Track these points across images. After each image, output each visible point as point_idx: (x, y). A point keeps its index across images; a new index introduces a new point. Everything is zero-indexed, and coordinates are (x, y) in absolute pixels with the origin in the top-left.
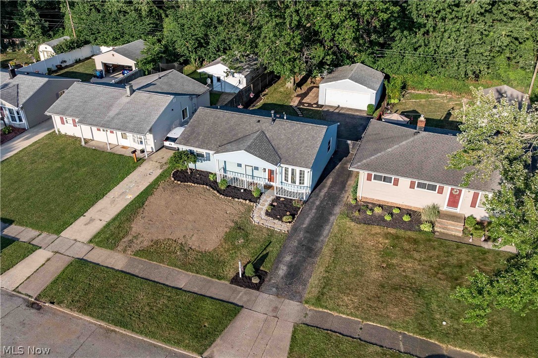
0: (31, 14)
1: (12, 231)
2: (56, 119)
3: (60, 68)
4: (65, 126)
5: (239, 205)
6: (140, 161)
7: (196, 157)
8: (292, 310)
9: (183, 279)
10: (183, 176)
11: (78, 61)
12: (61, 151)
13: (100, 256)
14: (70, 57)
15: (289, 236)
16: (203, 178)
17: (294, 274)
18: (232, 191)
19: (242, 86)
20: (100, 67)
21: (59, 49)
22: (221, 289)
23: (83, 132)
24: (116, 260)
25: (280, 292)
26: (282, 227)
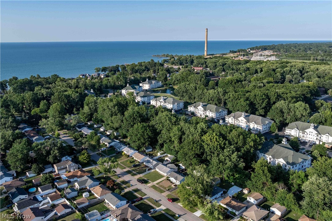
0: (159, 145)
1: (149, 181)
2: (156, 169)
3: (160, 157)
4: (157, 170)
5: (170, 184)
6: (164, 176)
7: (169, 177)
8: (170, 193)
9: (162, 189)
10: (168, 180)
11: (164, 156)
12: (156, 173)
13: (156, 185)
14: (162, 156)
15: (174, 188)
16: (170, 180)
17: (172, 191)
18: (172, 182)
19: (184, 168)
20: (166, 160)
21: (161, 154)
22: (165, 190)
23: (159, 171)
24: (157, 186)
25: (170, 192)
26: (174, 187)
